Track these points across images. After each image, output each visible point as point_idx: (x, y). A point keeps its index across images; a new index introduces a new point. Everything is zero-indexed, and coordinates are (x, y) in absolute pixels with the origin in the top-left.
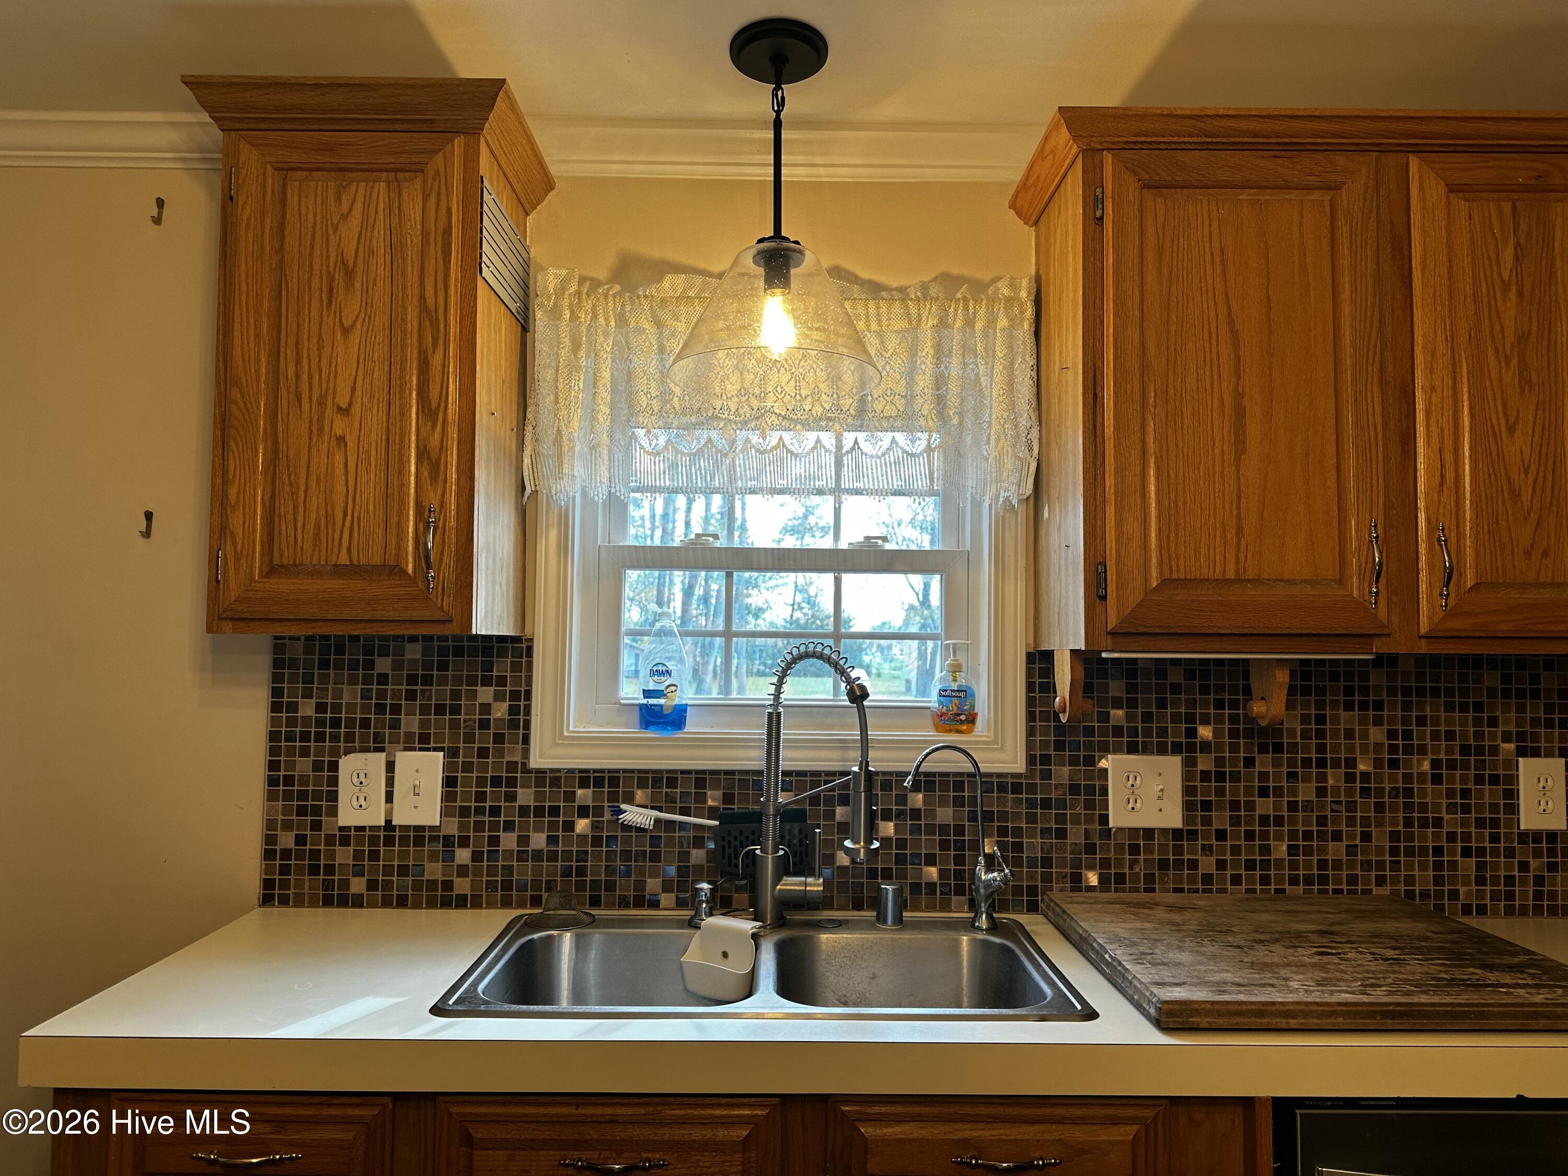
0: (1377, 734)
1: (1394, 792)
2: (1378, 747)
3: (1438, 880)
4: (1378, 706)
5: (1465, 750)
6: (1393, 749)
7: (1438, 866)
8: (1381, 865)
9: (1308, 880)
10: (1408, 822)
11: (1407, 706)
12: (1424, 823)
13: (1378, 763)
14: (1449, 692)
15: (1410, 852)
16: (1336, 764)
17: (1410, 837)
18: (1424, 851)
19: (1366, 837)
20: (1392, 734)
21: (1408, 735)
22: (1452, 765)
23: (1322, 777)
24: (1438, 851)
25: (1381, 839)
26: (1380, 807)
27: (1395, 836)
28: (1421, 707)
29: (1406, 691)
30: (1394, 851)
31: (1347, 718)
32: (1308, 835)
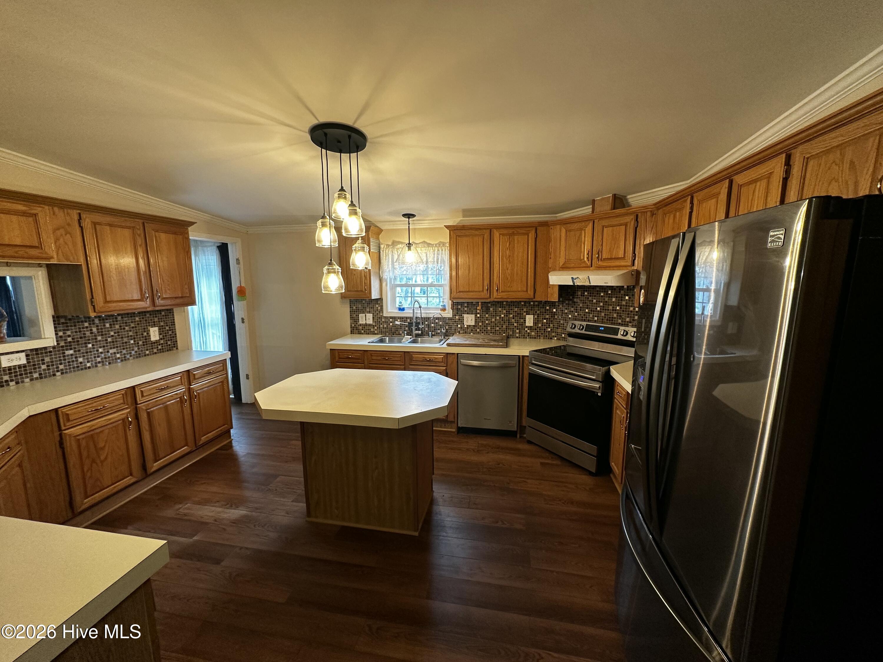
0: (505, 311)
1: (507, 320)
2: (504, 313)
3: (513, 333)
4: (505, 307)
5: (518, 314)
6: (507, 314)
7: (513, 331)
8: (504, 331)
9: (493, 333)
10: (509, 325)
11: (509, 307)
12: (511, 325)
13: (504, 316)
14: (516, 305)
15: (509, 329)
16: (498, 316)
17: (509, 327)
18: (511, 329)
19: (502, 327)
20: (507, 311)
21: (509, 312)
22: (516, 316)
23: (496, 318)
24: (513, 329)
25: (504, 327)
26: (504, 322)
27: (506, 326)
28: (511, 307)
29: (509, 305)
30: (506, 329)
31: (500, 309)
32: (493, 326)
